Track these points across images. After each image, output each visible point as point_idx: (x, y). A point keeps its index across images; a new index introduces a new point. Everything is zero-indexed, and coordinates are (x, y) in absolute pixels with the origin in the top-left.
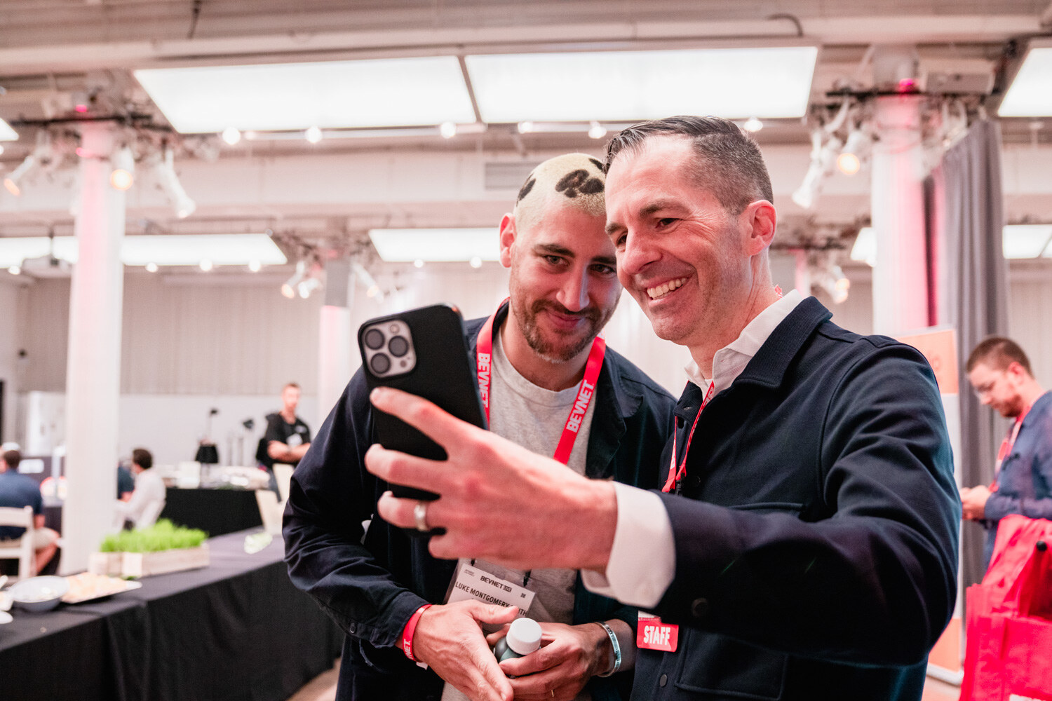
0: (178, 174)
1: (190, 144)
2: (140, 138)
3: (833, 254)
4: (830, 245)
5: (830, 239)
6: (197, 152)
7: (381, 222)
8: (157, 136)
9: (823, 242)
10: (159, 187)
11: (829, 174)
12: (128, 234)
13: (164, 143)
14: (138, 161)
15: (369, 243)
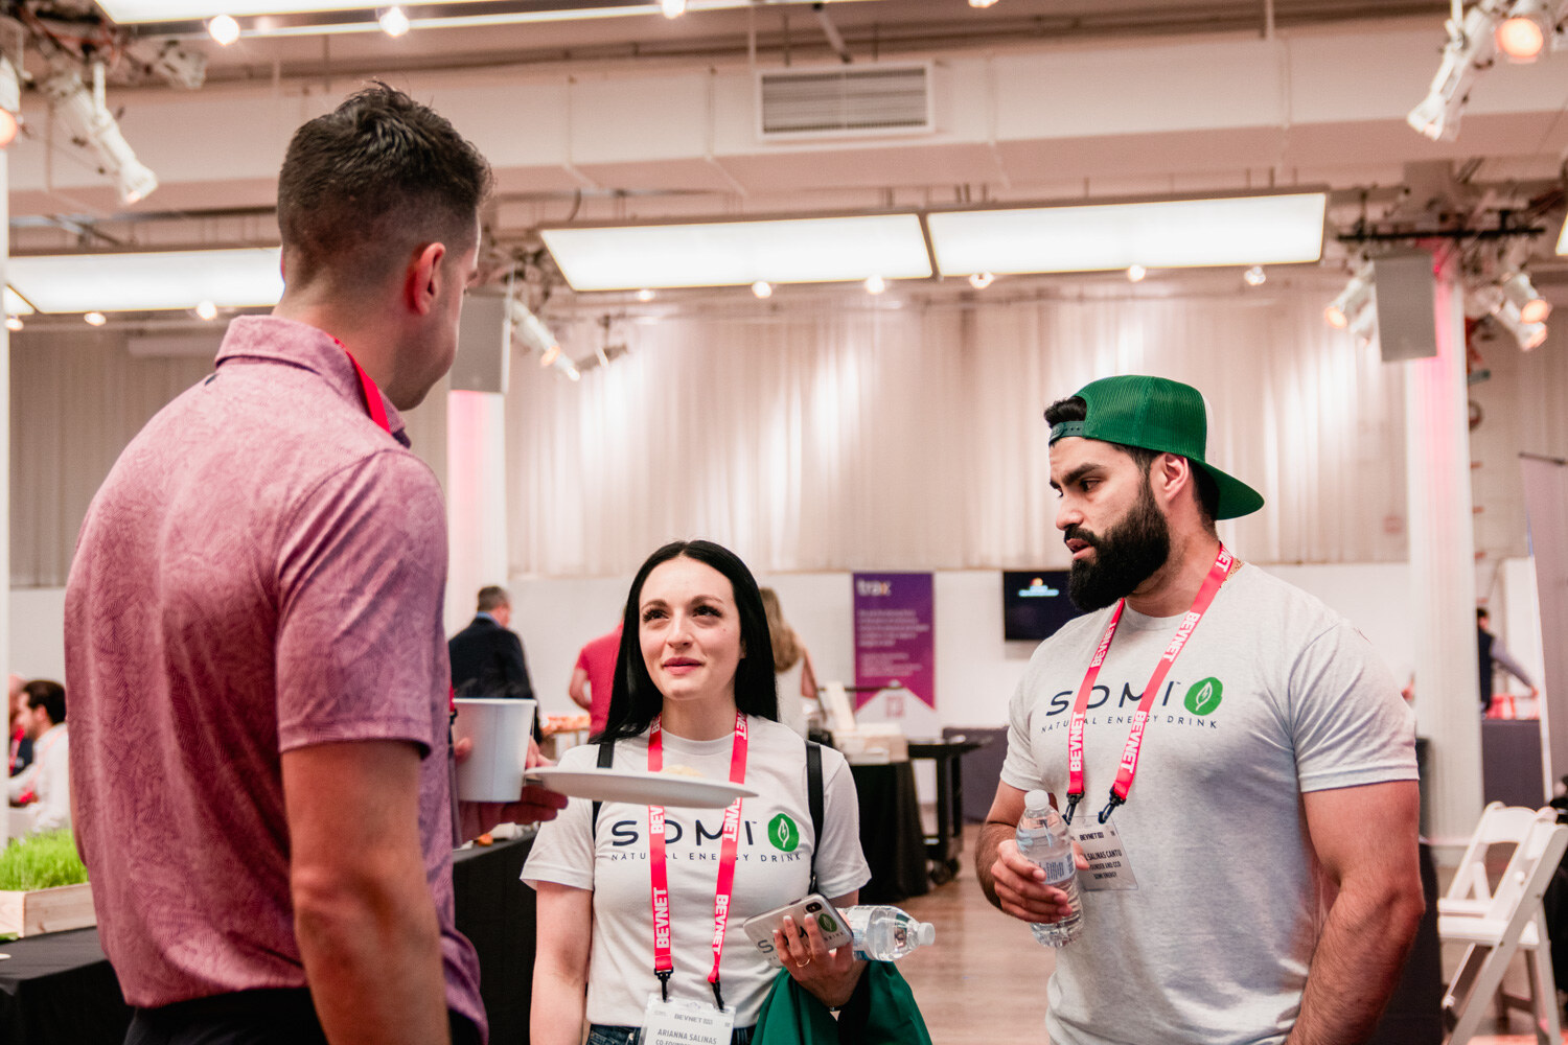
0: (119, 114)
1: (144, 51)
2: (33, 41)
3: (1517, 247)
4: (1507, 227)
5: (1505, 214)
6: (160, 69)
7: (562, 212)
8: (72, 35)
9: (1491, 222)
10: (79, 142)
11: (1482, 66)
12: (15, 252)
13: (88, 47)
14: (29, 87)
15: (540, 255)
